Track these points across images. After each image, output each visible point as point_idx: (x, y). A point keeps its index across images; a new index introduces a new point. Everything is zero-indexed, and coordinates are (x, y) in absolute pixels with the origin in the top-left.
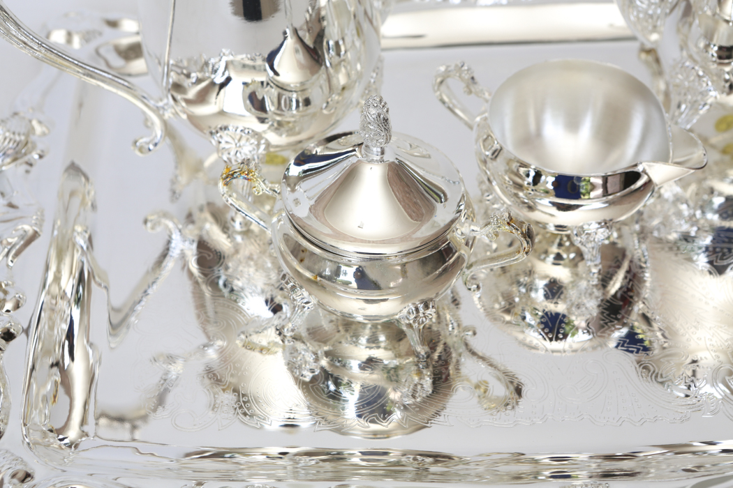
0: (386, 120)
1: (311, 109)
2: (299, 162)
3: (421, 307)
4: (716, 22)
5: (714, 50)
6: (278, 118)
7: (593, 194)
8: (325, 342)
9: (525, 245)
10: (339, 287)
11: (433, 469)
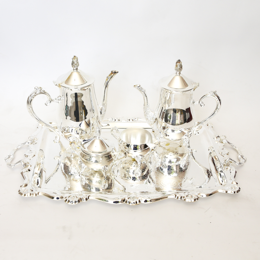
0: (100, 131)
1: (87, 134)
2: (83, 141)
3: (105, 167)
4: (162, 123)
5: (162, 127)
6: (81, 135)
7: (139, 149)
8: (88, 177)
9: (125, 155)
10: (91, 162)
11: (107, 193)
